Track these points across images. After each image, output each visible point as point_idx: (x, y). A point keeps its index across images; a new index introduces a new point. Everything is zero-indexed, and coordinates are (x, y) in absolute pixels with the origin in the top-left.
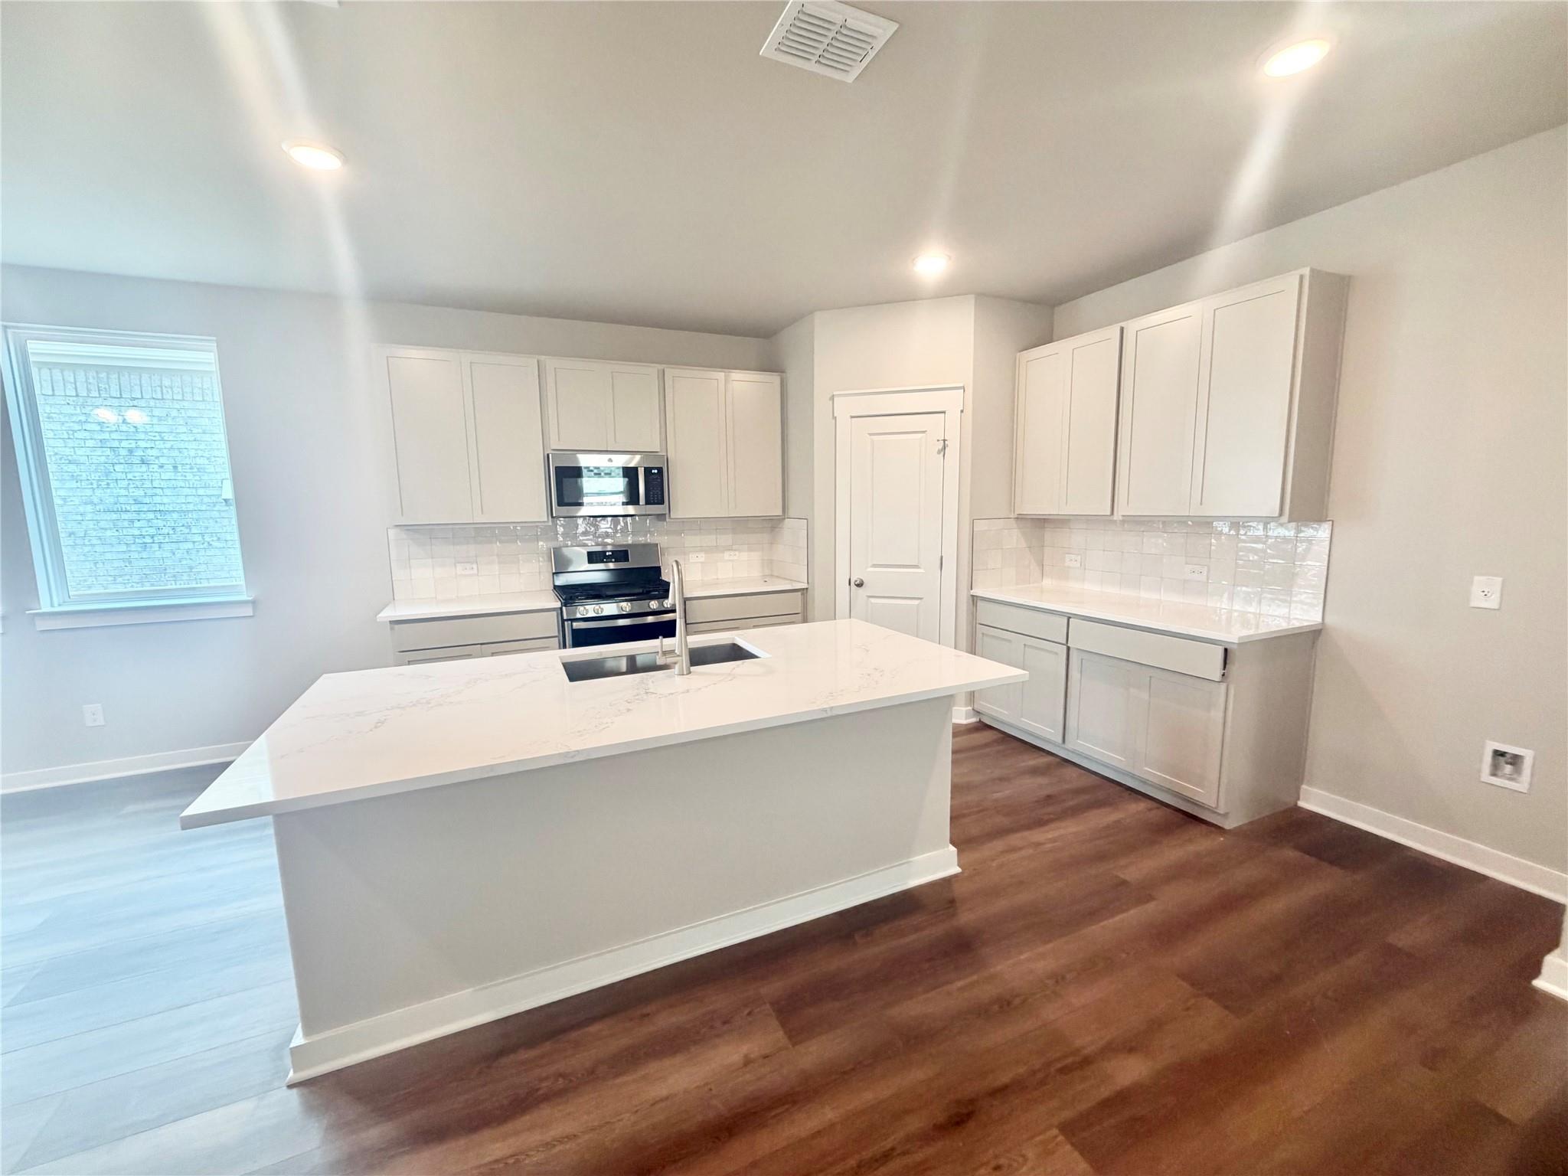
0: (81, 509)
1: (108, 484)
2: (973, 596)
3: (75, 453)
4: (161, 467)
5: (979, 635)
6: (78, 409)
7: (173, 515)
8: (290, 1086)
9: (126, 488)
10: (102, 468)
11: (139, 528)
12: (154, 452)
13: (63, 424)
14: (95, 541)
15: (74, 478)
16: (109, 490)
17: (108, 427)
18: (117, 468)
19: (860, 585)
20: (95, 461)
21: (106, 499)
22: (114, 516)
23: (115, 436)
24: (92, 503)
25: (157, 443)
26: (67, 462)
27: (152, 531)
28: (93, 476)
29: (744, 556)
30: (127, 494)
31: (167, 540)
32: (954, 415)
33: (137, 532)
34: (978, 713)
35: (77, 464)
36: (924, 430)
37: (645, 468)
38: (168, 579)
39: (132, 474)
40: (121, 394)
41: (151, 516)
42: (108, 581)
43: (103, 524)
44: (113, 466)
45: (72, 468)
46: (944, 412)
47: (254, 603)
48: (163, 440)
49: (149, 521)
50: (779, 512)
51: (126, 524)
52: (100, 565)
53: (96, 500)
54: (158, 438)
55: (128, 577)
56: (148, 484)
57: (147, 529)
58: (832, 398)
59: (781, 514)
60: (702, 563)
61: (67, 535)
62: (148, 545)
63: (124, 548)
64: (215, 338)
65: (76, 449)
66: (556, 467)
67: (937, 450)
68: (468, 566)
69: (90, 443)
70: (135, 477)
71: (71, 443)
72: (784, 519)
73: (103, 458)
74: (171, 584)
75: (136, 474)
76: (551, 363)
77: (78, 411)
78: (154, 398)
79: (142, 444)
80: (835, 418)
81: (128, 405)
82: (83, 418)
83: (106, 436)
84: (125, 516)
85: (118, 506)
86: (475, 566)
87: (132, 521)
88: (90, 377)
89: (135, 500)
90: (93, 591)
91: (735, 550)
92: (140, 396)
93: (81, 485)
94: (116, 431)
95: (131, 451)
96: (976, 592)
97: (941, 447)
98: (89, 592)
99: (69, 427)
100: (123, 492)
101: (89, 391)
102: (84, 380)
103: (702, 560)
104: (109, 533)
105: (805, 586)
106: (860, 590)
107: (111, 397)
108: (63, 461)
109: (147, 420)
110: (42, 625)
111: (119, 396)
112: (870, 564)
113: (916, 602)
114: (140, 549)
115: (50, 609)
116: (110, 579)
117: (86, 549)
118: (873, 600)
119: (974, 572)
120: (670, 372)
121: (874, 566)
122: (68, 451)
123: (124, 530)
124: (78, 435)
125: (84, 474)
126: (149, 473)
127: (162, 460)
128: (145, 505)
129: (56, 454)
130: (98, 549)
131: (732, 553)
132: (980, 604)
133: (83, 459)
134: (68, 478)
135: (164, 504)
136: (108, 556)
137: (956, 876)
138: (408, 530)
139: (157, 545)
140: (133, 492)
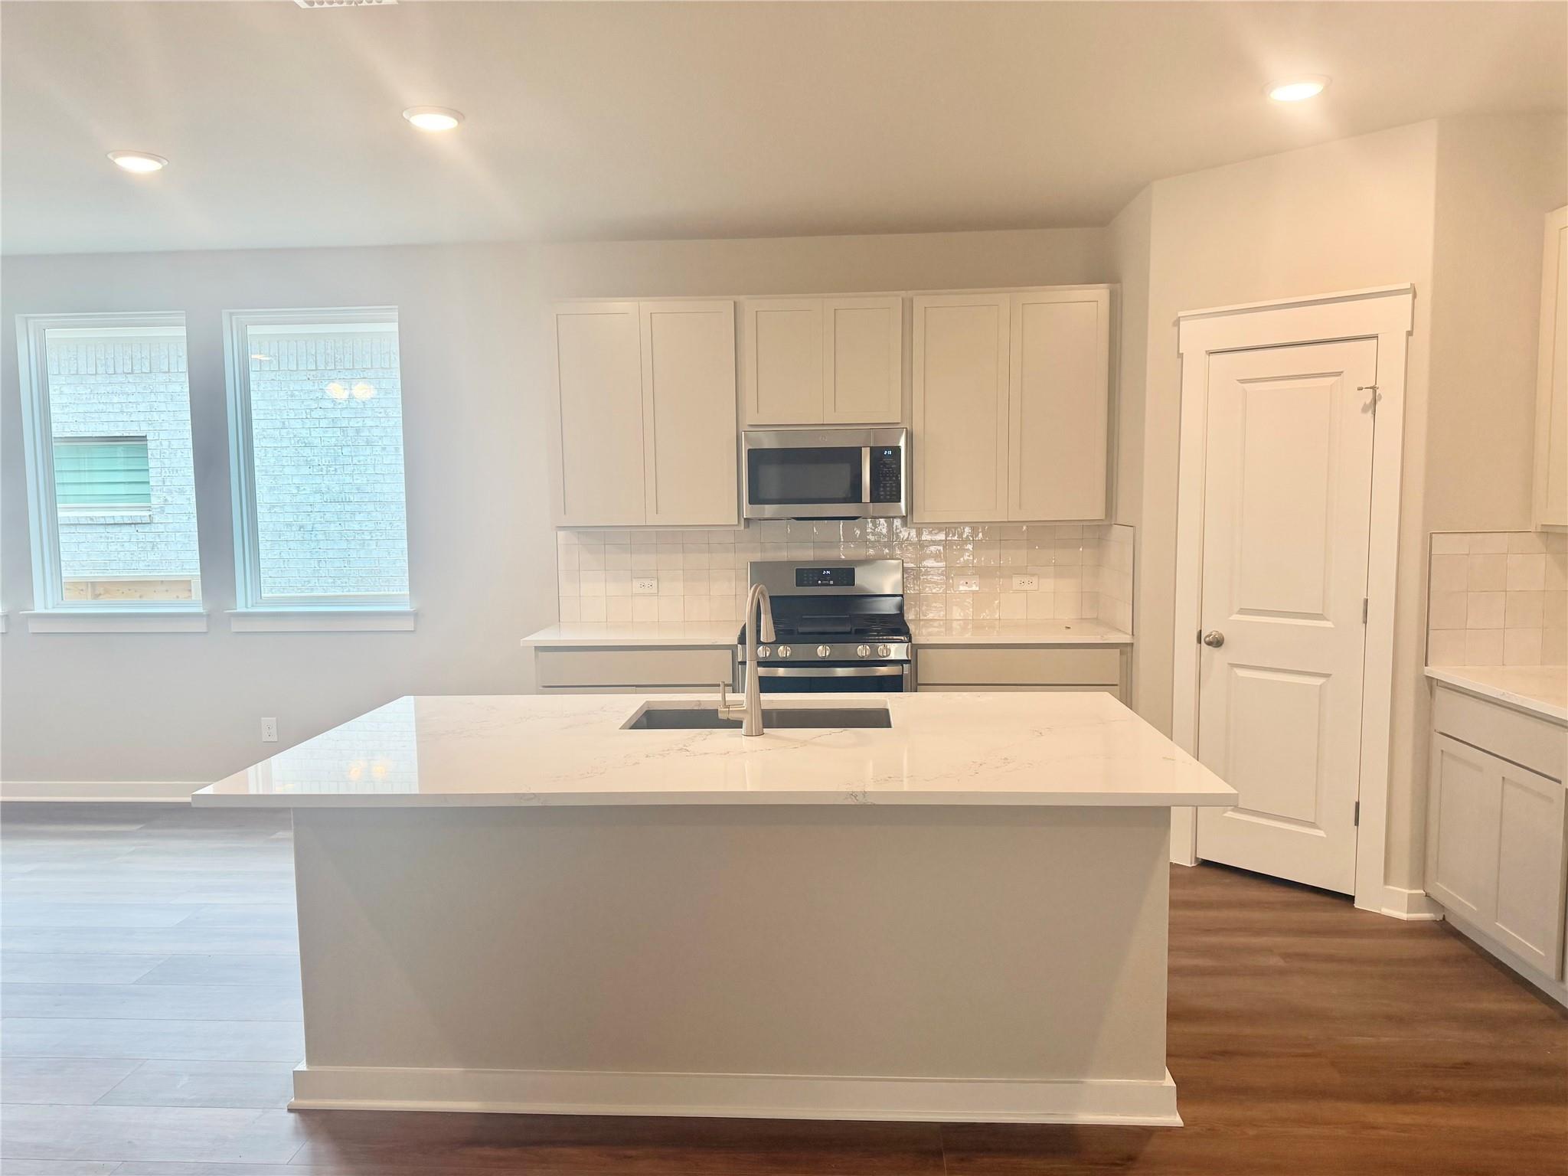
0: (311, 499)
1: (336, 470)
2: (1430, 679)
3: (310, 435)
4: (384, 449)
5: (1436, 756)
6: (316, 384)
7: (392, 506)
8: (290, 1110)
9: (352, 475)
10: (332, 451)
11: (360, 522)
12: (376, 432)
13: (303, 402)
14: (321, 537)
15: (309, 464)
16: (336, 477)
17: (340, 403)
18: (346, 451)
19: (1217, 643)
20: (326, 444)
21: (333, 488)
22: (339, 507)
23: (345, 414)
24: (320, 492)
25: (382, 420)
26: (304, 445)
27: (371, 526)
28: (323, 460)
29: (1048, 584)
30: (351, 481)
31: (384, 537)
32: (1393, 343)
33: (356, 527)
34: (1432, 902)
35: (312, 447)
36: (1341, 370)
37: (872, 449)
38: (382, 584)
39: (357, 458)
40: (353, 366)
41: (371, 507)
42: (328, 583)
43: (328, 516)
44: (342, 449)
45: (307, 451)
46: (1376, 337)
47: (416, 615)
48: (387, 417)
49: (369, 513)
50: (1098, 513)
51: (348, 516)
52: (322, 564)
53: (324, 490)
54: (383, 415)
55: (346, 580)
56: (371, 471)
57: (367, 523)
58: (1177, 323)
59: (1103, 517)
60: (974, 592)
61: (298, 528)
62: (366, 542)
63: (344, 545)
64: (397, 307)
65: (312, 429)
66: (749, 450)
67: (1361, 405)
68: (647, 582)
69: (324, 423)
70: (359, 461)
71: (308, 424)
72: (1111, 525)
73: (334, 439)
74: (385, 591)
75: (362, 458)
76: (750, 305)
77: (316, 387)
78: (382, 368)
79: (369, 423)
80: (1181, 356)
81: (358, 377)
82: (319, 395)
83: (337, 414)
84: (348, 508)
85: (343, 495)
86: (655, 583)
87: (353, 513)
88: (329, 348)
89: (358, 489)
90: (315, 594)
91: (1033, 575)
92: (370, 367)
93: (313, 472)
94: (346, 408)
95: (358, 431)
96: (1434, 670)
97: (1369, 399)
98: (312, 594)
99: (309, 405)
100: (348, 479)
101: (326, 363)
102: (323, 351)
103: (975, 588)
104: (332, 527)
105: (1126, 639)
106: (1217, 653)
107: (344, 369)
108: (301, 445)
109: (374, 393)
110: (236, 626)
111: (351, 367)
112: (1236, 609)
113: (1319, 681)
114: (358, 547)
115: (244, 610)
116: (330, 580)
117: (313, 545)
118: (1241, 673)
119: (1430, 632)
120: (921, 302)
121: (1242, 611)
122: (304, 433)
123: (347, 523)
124: (315, 414)
125: (316, 459)
126: (373, 458)
127: (386, 441)
128: (367, 495)
129: (295, 436)
130: (322, 545)
131: (1026, 579)
132: (1440, 693)
133: (317, 442)
134: (302, 463)
135: (384, 494)
136: (331, 554)
137: (1168, 1130)
138: (579, 532)
139: (374, 542)
140: (357, 479)
